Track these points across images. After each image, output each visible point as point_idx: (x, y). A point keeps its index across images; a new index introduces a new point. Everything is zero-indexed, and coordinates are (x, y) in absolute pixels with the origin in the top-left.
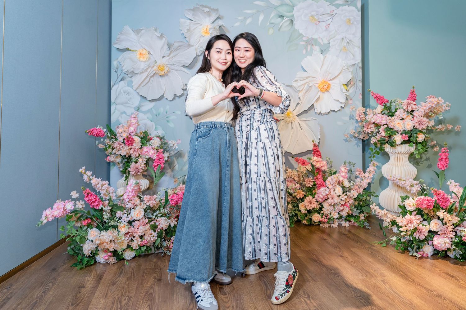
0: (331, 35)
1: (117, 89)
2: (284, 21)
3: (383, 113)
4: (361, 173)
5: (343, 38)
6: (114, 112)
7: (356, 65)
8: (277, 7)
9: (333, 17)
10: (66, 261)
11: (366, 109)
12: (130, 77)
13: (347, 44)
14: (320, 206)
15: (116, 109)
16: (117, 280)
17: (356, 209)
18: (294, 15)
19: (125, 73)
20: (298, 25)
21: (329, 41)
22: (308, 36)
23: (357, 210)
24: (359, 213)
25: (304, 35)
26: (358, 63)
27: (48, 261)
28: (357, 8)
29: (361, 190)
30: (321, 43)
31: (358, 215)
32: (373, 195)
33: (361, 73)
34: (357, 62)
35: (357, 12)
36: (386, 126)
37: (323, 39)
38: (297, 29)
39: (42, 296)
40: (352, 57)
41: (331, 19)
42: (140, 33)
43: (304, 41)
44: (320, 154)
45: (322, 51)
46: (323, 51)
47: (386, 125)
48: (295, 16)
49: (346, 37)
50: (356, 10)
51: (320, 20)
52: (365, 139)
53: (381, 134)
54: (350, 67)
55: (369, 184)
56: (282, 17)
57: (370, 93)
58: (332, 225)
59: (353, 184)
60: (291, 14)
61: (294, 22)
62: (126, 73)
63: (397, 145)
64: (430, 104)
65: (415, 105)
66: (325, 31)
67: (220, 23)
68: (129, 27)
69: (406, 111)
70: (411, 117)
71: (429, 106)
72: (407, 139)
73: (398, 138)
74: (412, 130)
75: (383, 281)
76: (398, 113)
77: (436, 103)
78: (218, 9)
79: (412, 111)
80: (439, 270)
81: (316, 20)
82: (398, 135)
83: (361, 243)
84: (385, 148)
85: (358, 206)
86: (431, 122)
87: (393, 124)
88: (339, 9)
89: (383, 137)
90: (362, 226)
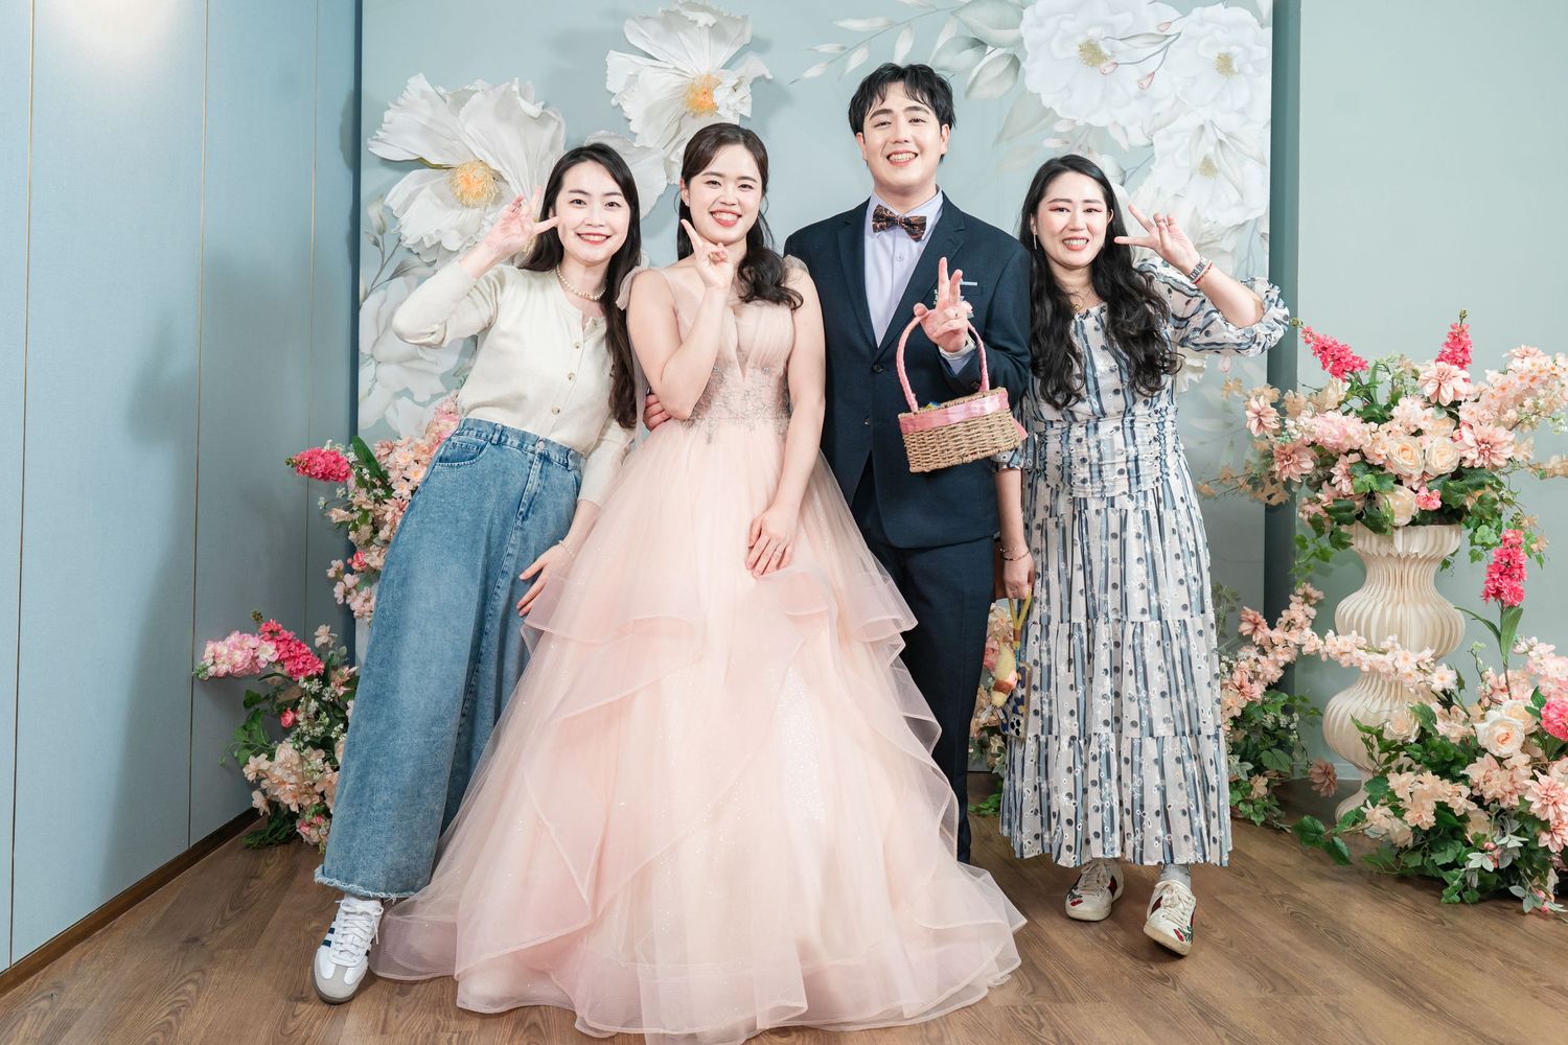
0: (1158, 114)
1: (381, 306)
2: (986, 59)
3: (1345, 407)
4: (1259, 627)
5: (1202, 127)
6: (370, 392)
7: (1249, 228)
8: (960, 9)
9: (1168, 46)
10: (227, 915)
11: (1283, 393)
12: (429, 265)
13: (1219, 150)
15: (375, 380)
17: (1238, 757)
18: (1022, 38)
19: (409, 250)
20: (1035, 74)
21: (1150, 136)
22: (1074, 118)
23: (1241, 761)
24: (1250, 774)
25: (1059, 113)
26: (1257, 219)
27: (167, 911)
28: (1256, 13)
29: (1258, 690)
30: (1125, 145)
31: (1244, 778)
32: (1300, 709)
33: (1268, 257)
34: (1252, 217)
35: (1259, 28)
36: (1355, 457)
37: (1128, 129)
38: (1035, 92)
39: (169, 1024)
40: (1236, 197)
41: (1162, 53)
42: (467, 105)
43: (1058, 135)
45: (1125, 172)
46: (1128, 174)
47: (1357, 455)
48: (1026, 42)
49: (1212, 122)
50: (1255, 20)
51: (1120, 59)
52: (1274, 502)
53: (1337, 488)
54: (1229, 233)
55: (1287, 668)
56: (979, 44)
57: (1300, 330)
59: (1230, 667)
60: (1010, 34)
61: (1023, 65)
62: (415, 251)
63: (1397, 528)
64: (1521, 378)
65: (1465, 380)
66: (1136, 98)
67: (755, 66)
68: (426, 83)
69: (1433, 402)
70: (1449, 425)
71: (1517, 386)
72: (1435, 508)
73: (1400, 503)
74: (1452, 474)
75: (1336, 1011)
76: (1404, 409)
77: (1544, 377)
78: (745, 18)
79: (1456, 404)
80: (1536, 980)
81: (1103, 58)
82: (1403, 492)
83: (1254, 877)
84: (1351, 536)
85: (1243, 747)
86: (1525, 444)
87: (1382, 452)
88: (1190, 16)
89: (1344, 496)
90: (1258, 820)
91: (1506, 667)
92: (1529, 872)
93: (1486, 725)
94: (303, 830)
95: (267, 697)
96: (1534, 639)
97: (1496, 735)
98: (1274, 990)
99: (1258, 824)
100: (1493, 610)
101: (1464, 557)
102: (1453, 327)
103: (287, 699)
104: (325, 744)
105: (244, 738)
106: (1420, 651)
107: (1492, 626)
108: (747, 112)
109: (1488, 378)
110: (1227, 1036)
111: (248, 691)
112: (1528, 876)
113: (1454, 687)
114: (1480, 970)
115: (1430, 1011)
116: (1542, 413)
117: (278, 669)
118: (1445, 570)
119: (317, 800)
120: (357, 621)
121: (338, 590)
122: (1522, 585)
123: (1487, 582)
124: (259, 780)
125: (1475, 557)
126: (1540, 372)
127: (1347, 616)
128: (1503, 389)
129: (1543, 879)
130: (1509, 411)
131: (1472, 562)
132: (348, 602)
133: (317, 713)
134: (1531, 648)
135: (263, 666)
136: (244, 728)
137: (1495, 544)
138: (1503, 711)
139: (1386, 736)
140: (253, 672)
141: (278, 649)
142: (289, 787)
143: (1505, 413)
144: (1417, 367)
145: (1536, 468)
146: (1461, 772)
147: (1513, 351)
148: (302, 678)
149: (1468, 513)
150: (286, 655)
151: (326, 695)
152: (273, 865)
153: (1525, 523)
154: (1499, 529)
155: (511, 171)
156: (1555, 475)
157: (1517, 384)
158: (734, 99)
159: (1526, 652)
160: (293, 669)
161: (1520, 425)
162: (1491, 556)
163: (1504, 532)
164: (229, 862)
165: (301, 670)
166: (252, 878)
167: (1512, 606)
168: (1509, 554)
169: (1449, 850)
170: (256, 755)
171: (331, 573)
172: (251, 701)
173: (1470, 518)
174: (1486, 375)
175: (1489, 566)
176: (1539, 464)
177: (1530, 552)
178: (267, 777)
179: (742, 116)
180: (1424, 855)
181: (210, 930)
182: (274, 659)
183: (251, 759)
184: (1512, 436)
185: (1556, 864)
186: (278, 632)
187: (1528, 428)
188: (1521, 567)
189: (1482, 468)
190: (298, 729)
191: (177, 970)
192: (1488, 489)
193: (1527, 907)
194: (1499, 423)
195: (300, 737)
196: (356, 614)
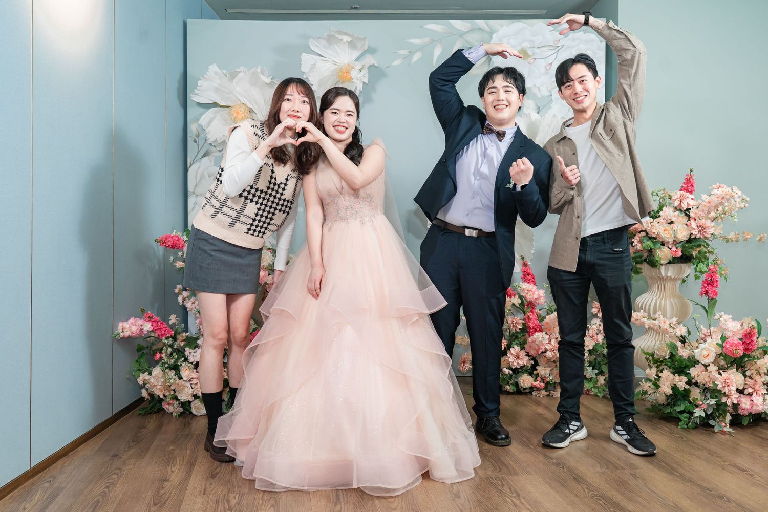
1: (198, 170)
6: (193, 209)
8: (463, 34)
9: (558, 51)
10: (131, 444)
12: (220, 151)
14: (533, 363)
15: (196, 203)
16: (217, 470)
17: (591, 368)
19: (211, 144)
21: (550, 91)
24: (597, 375)
27: (103, 443)
29: (600, 338)
30: (538, 95)
35: (599, 42)
37: (540, 87)
39: (105, 492)
41: (554, 56)
42: (236, 78)
44: (533, 278)
45: (539, 108)
46: (541, 108)
47: (644, 233)
51: (537, 57)
53: (635, 247)
58: (552, 394)
62: (213, 145)
63: (662, 265)
64: (718, 197)
65: (692, 199)
66: (544, 74)
67: (370, 60)
68: (217, 68)
69: (678, 209)
70: (685, 219)
71: (716, 201)
72: (679, 256)
73: (663, 254)
74: (687, 241)
75: (634, 476)
76: (665, 212)
77: (728, 197)
78: (365, 38)
79: (688, 210)
80: (723, 461)
81: (530, 56)
82: (665, 249)
83: (598, 420)
84: (642, 269)
85: (594, 363)
86: (719, 227)
87: (655, 231)
88: (568, 38)
89: (639, 251)
90: (600, 395)
91: (710, 325)
92: (717, 414)
93: (699, 350)
94: (165, 406)
95: (147, 347)
96: (723, 313)
97: (703, 354)
98: (607, 468)
99: (601, 397)
100: (704, 301)
101: (692, 277)
102: (687, 176)
103: (156, 348)
104: (176, 368)
105: (136, 366)
106: (672, 318)
107: (704, 308)
108: (366, 81)
109: (703, 198)
110: (586, 488)
111: (139, 345)
112: (716, 415)
113: (686, 334)
114: (699, 458)
115: (677, 475)
116: (727, 214)
117: (153, 334)
118: (683, 284)
119: (172, 393)
120: (189, 313)
121: (180, 299)
122: (717, 290)
123: (702, 288)
124: (145, 384)
125: (697, 277)
126: (726, 195)
127: (640, 304)
128: (710, 203)
129: (724, 418)
130: (712, 213)
131: (696, 280)
132: (184, 304)
133: (171, 354)
134: (721, 317)
135: (146, 333)
136: (137, 361)
137: (705, 272)
138: (707, 344)
139: (655, 356)
140: (141, 336)
141: (152, 325)
142: (158, 387)
143: (710, 213)
144: (671, 194)
145: (724, 238)
146: (688, 371)
147: (714, 186)
148: (164, 338)
149: (694, 258)
150: (156, 328)
151: (175, 346)
152: (152, 422)
153: (719, 262)
154: (707, 265)
155: (257, 108)
156: (732, 241)
157: (716, 200)
158: (360, 75)
159: (719, 319)
160: (160, 334)
161: (717, 219)
162: (704, 277)
163: (709, 266)
164: (131, 421)
165: (163, 335)
166: (142, 428)
167: (712, 299)
168: (712, 277)
169: (682, 405)
170: (143, 373)
171: (176, 291)
172: (140, 349)
173: (695, 260)
174: (701, 196)
175: (703, 281)
176: (725, 236)
177: (721, 275)
178: (148, 383)
179: (364, 83)
180: (671, 408)
181: (123, 451)
182: (150, 330)
183: (141, 375)
184: (713, 224)
185: (730, 411)
186: (152, 317)
187: (720, 220)
188: (717, 281)
189: (700, 238)
190: (163, 361)
191: (108, 469)
192: (703, 247)
193: (716, 430)
194: (707, 218)
195: (163, 364)
196: (188, 309)
